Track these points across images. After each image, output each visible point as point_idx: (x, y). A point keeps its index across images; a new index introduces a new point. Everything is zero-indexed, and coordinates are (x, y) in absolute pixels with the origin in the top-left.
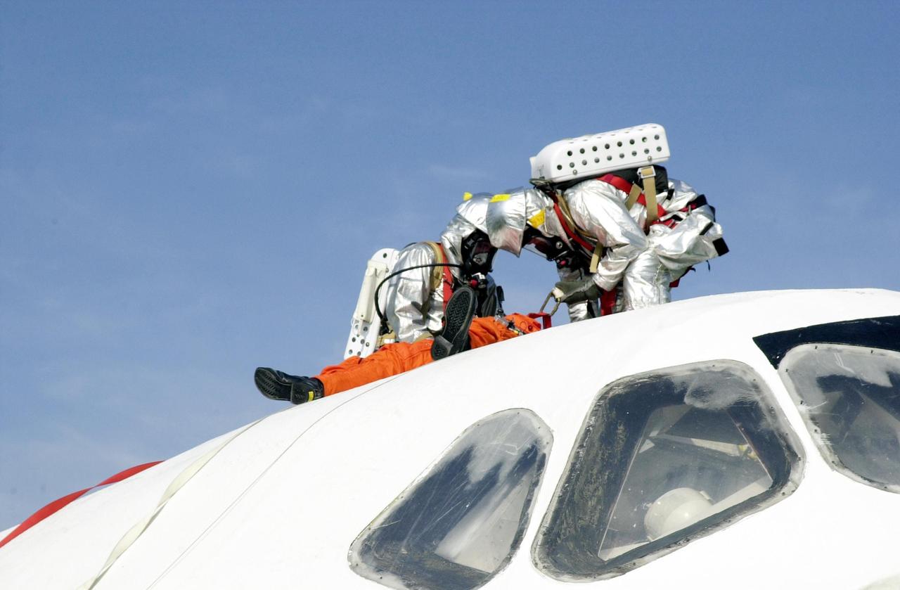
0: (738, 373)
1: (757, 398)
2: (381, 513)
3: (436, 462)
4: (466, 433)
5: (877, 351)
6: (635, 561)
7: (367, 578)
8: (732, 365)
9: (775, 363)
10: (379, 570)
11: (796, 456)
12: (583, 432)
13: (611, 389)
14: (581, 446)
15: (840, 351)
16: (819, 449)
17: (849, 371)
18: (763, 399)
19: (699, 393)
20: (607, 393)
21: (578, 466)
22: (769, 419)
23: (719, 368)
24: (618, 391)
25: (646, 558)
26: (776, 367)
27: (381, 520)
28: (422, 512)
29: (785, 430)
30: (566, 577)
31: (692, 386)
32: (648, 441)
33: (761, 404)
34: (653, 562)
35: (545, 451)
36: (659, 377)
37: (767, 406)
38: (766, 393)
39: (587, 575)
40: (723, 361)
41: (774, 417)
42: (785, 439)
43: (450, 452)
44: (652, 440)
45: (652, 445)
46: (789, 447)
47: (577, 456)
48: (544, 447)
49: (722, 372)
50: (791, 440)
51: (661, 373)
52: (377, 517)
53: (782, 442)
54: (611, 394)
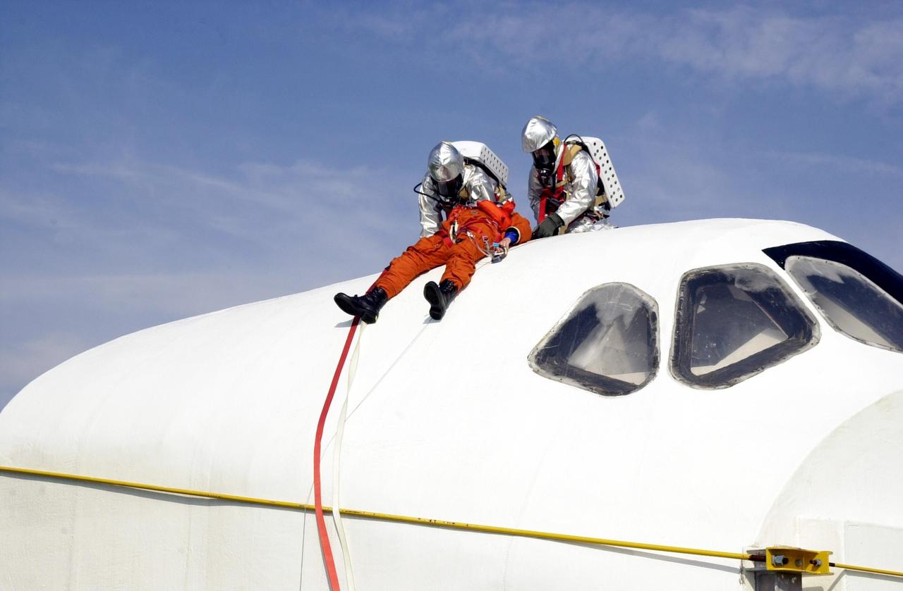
0: (763, 271)
1: (779, 287)
2: (542, 340)
3: (571, 311)
4: (585, 295)
5: (829, 261)
6: (735, 379)
7: (550, 378)
8: (758, 266)
9: (783, 266)
10: (556, 374)
11: (812, 322)
12: (678, 300)
13: (688, 276)
14: (679, 309)
15: (810, 261)
16: (825, 319)
17: (820, 273)
18: (783, 287)
19: (742, 281)
20: (686, 278)
21: (681, 321)
22: (790, 300)
23: (750, 267)
24: (692, 277)
25: (742, 377)
26: (784, 269)
27: (543, 344)
28: (574, 342)
29: (801, 306)
30: (696, 386)
31: (738, 277)
32: (700, 307)
33: (783, 291)
34: (747, 380)
35: (654, 310)
36: (714, 270)
37: (787, 292)
38: (784, 284)
39: (709, 386)
40: (752, 264)
41: (793, 298)
42: (804, 313)
43: (578, 306)
44: (703, 305)
45: (703, 309)
46: (807, 317)
47: (678, 315)
48: (652, 308)
49: (753, 270)
50: (807, 313)
51: (715, 268)
52: (540, 342)
53: (801, 313)
54: (688, 279)
